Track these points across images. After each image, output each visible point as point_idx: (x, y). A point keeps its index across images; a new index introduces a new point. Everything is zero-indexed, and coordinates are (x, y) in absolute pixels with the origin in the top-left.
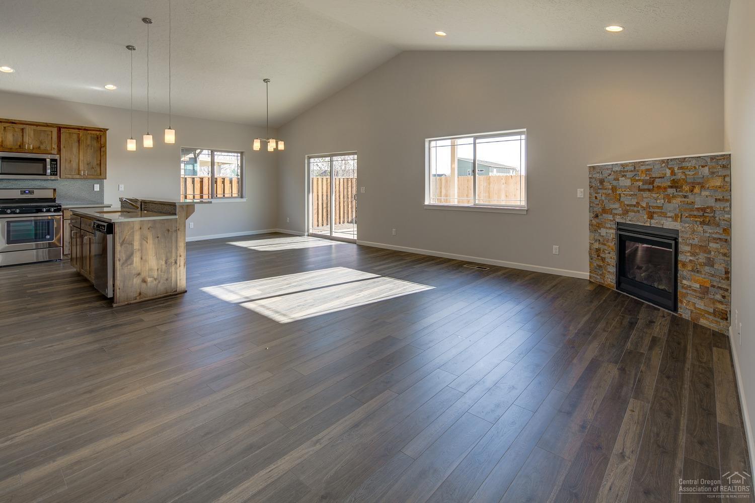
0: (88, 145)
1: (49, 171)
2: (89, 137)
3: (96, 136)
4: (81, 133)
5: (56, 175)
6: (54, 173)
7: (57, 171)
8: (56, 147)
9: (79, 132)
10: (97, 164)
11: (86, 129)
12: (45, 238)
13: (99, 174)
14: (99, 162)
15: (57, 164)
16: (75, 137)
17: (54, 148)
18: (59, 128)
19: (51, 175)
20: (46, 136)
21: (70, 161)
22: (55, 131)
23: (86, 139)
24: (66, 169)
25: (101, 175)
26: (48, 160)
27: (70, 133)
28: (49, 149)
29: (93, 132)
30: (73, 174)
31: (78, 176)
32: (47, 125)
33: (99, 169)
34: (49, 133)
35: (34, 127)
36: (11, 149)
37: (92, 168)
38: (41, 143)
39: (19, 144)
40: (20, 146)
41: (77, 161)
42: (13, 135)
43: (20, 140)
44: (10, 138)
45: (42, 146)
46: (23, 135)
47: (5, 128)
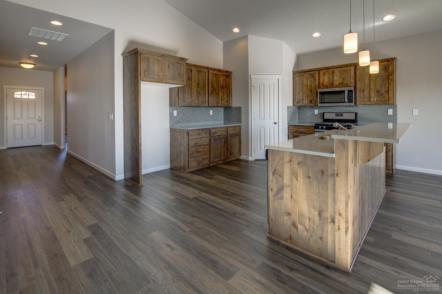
0: (378, 76)
1: (347, 100)
3: (384, 67)
5: (352, 102)
6: (350, 101)
7: (352, 100)
8: (353, 81)
10: (385, 91)
13: (387, 100)
14: (387, 89)
15: (352, 94)
17: (352, 82)
18: (355, 66)
19: (348, 102)
20: (347, 73)
21: (364, 91)
22: (352, 68)
24: (359, 97)
25: (389, 100)
26: (346, 92)
28: (348, 83)
30: (366, 101)
31: (369, 103)
32: (347, 66)
33: (387, 96)
34: (349, 71)
35: (339, 69)
36: (327, 86)
37: (382, 95)
38: (344, 80)
39: (331, 82)
40: (332, 84)
41: (369, 90)
42: (328, 77)
43: (332, 79)
44: (326, 79)
45: (344, 82)
46: (333, 76)
47: (324, 73)
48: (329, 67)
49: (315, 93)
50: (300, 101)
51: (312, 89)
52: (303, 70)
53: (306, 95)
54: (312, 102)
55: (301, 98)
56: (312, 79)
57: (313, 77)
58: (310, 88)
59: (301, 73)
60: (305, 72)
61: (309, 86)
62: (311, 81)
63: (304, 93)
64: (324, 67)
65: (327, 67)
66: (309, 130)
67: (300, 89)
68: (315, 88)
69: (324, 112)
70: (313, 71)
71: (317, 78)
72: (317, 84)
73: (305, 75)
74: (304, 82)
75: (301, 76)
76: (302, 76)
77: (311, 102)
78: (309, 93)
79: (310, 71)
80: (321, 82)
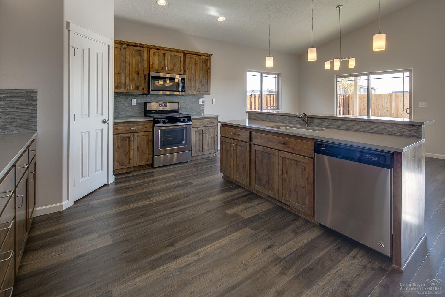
0: (201, 67)
1: (180, 89)
2: (201, 61)
3: (205, 60)
4: (197, 57)
5: (184, 91)
6: (183, 90)
7: (184, 89)
8: (183, 69)
9: (196, 57)
10: (206, 83)
11: (199, 55)
12: (182, 143)
13: (207, 91)
14: (207, 81)
15: (185, 82)
16: (193, 60)
18: (185, 53)
19: (181, 91)
20: (177, 59)
21: (191, 80)
22: (182, 55)
23: (200, 63)
24: (188, 86)
26: (180, 80)
27: (191, 58)
28: (179, 71)
29: (204, 57)
30: (192, 90)
31: (195, 93)
32: (178, 51)
33: (207, 87)
34: (179, 58)
35: (170, 53)
36: (157, 70)
37: (203, 86)
38: (175, 66)
39: (162, 66)
40: (162, 68)
41: (195, 80)
42: (159, 59)
43: (163, 63)
44: (157, 61)
45: (175, 68)
46: (164, 59)
47: (154, 53)
48: (160, 47)
49: (143, 77)
50: (120, 86)
51: (138, 70)
52: (127, 42)
53: (131, 78)
54: (139, 89)
55: (123, 82)
56: (139, 58)
57: (141, 55)
58: (137, 69)
59: (124, 46)
60: (129, 45)
61: (134, 66)
62: (138, 60)
63: (127, 74)
64: (155, 46)
65: (158, 47)
66: (145, 126)
67: (121, 68)
68: (142, 71)
69: (146, 102)
70: (140, 47)
71: (146, 58)
72: (146, 65)
73: (129, 49)
74: (128, 60)
75: (123, 50)
76: (125, 50)
77: (137, 88)
78: (135, 75)
79: (137, 45)
80: (151, 63)
